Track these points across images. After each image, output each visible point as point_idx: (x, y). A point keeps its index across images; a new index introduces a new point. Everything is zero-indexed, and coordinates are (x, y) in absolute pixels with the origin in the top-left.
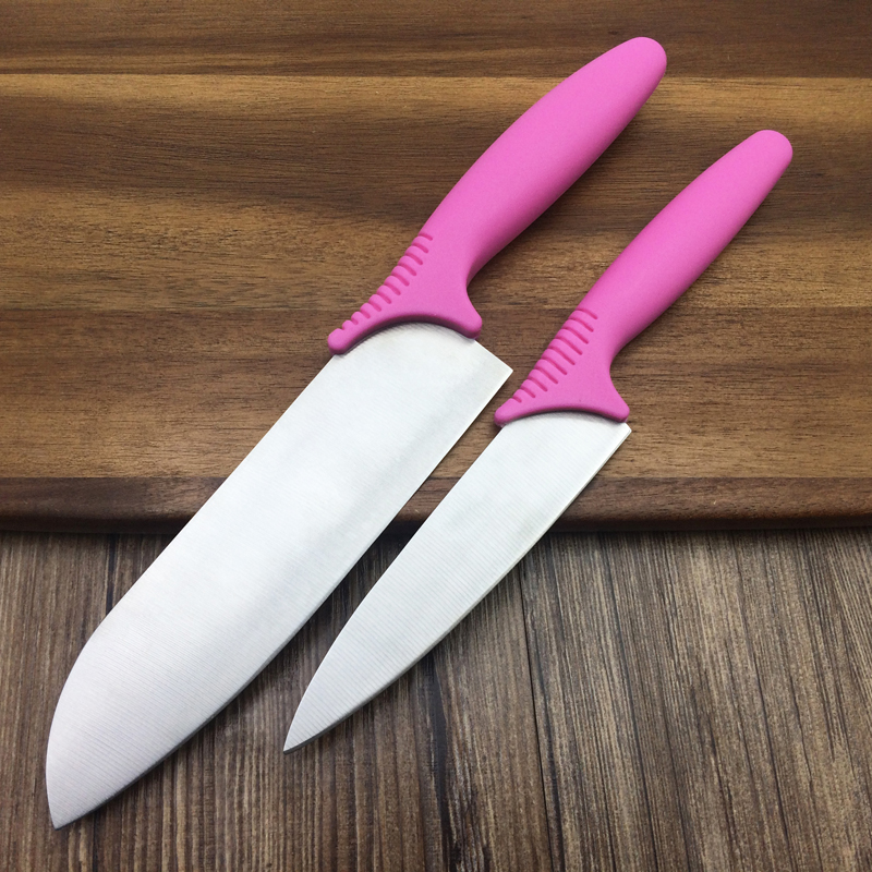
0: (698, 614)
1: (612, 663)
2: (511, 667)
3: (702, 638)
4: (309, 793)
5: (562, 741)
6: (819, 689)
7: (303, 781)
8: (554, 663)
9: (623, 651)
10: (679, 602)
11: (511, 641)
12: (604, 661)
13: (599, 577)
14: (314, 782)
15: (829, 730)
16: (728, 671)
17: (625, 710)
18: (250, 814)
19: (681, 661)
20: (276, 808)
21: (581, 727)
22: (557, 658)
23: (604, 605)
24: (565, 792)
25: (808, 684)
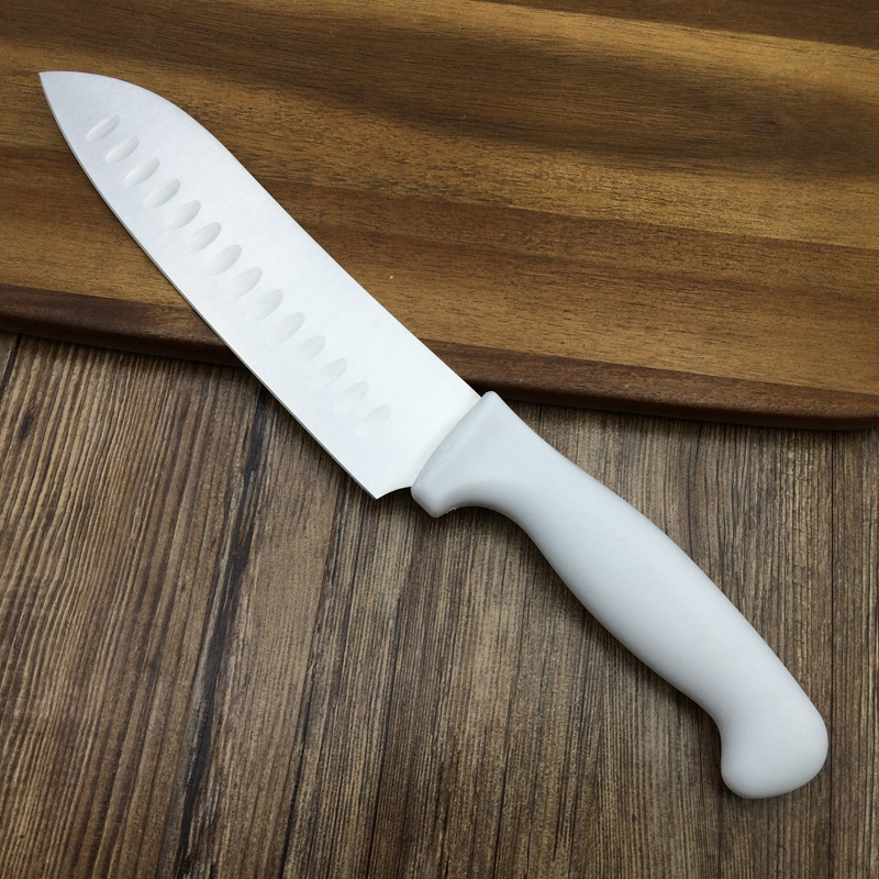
0: (468, 698)
1: (376, 726)
2: (283, 707)
3: (465, 721)
4: (73, 782)
5: (307, 788)
6: (560, 791)
7: (70, 770)
8: (322, 715)
9: (388, 718)
10: (454, 683)
11: (291, 684)
12: (368, 721)
13: (387, 645)
14: (79, 774)
15: (557, 832)
16: (480, 757)
17: (375, 770)
18: (17, 788)
19: (440, 738)
20: (40, 787)
21: (330, 779)
22: (326, 711)
23: (384, 671)
24: (297, 836)
25: (552, 785)
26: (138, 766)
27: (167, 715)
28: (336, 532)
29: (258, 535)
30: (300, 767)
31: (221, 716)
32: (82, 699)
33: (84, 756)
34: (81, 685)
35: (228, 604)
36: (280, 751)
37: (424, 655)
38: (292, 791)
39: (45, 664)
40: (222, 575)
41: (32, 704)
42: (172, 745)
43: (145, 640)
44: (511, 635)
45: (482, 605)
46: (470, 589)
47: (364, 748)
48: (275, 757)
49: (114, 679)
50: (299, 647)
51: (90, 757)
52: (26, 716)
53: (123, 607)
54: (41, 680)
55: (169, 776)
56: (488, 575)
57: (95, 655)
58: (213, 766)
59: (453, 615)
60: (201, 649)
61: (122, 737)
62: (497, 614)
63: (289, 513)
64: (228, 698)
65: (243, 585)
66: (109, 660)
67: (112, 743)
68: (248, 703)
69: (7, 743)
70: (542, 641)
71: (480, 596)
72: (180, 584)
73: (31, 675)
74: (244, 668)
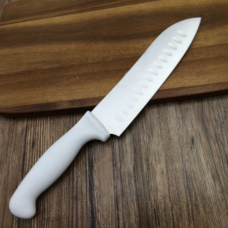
0: (157, 190)
1: (135, 202)
2: (110, 202)
3: (158, 196)
5: (121, 222)
8: (121, 202)
9: (138, 199)
10: (152, 186)
11: (111, 195)
12: (133, 201)
13: (133, 180)
16: (164, 205)
17: (137, 214)
19: (152, 202)
21: (126, 218)
22: (121, 201)
23: (134, 187)
26: (78, 224)
27: (82, 210)
28: (113, 154)
29: (94, 159)
30: (118, 217)
31: (96, 207)
32: (61, 210)
33: (64, 224)
34: (60, 207)
35: (91, 178)
36: (112, 213)
37: (143, 181)
38: (118, 223)
39: (50, 203)
40: (88, 171)
41: (49, 214)
42: (85, 218)
43: (73, 192)
44: (164, 171)
45: (155, 164)
46: (151, 161)
47: (133, 208)
48: (111, 215)
49: (68, 203)
50: (111, 186)
51: (66, 224)
52: (48, 217)
53: (66, 185)
54: (50, 207)
55: (86, 225)
56: (155, 156)
57: (62, 198)
58: (96, 221)
59: (148, 169)
60: (87, 191)
61: (72, 218)
62: (160, 166)
63: (101, 152)
64: (96, 202)
65: (94, 173)
66: (65, 199)
67: (71, 220)
68: (101, 203)
69: (45, 225)
70: (173, 171)
71: (154, 162)
72: (78, 176)
73: (47, 206)
74: (98, 194)
